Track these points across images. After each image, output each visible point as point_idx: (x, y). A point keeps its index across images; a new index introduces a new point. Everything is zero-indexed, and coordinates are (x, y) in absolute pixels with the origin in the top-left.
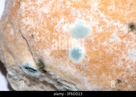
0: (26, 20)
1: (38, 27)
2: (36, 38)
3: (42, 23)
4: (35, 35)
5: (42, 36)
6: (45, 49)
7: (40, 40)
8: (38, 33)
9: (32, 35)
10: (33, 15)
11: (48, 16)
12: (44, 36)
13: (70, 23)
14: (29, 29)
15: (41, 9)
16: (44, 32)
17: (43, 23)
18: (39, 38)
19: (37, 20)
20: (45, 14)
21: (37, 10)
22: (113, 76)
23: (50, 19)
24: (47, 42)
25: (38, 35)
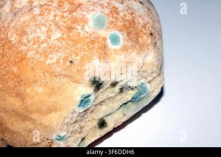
0: (51, 59)
1: (68, 51)
2: (77, 60)
3: (66, 45)
4: (72, 59)
5: (79, 53)
6: (92, 59)
7: (81, 57)
8: (74, 55)
9: (71, 62)
10: (52, 49)
11: (65, 36)
12: (81, 51)
13: (87, 23)
14: (62, 62)
15: (52, 39)
16: (78, 49)
17: (68, 45)
18: (78, 58)
19: (60, 48)
20: (61, 38)
21: (50, 43)
22: (145, 34)
23: (70, 36)
24: (88, 53)
25: (76, 56)
